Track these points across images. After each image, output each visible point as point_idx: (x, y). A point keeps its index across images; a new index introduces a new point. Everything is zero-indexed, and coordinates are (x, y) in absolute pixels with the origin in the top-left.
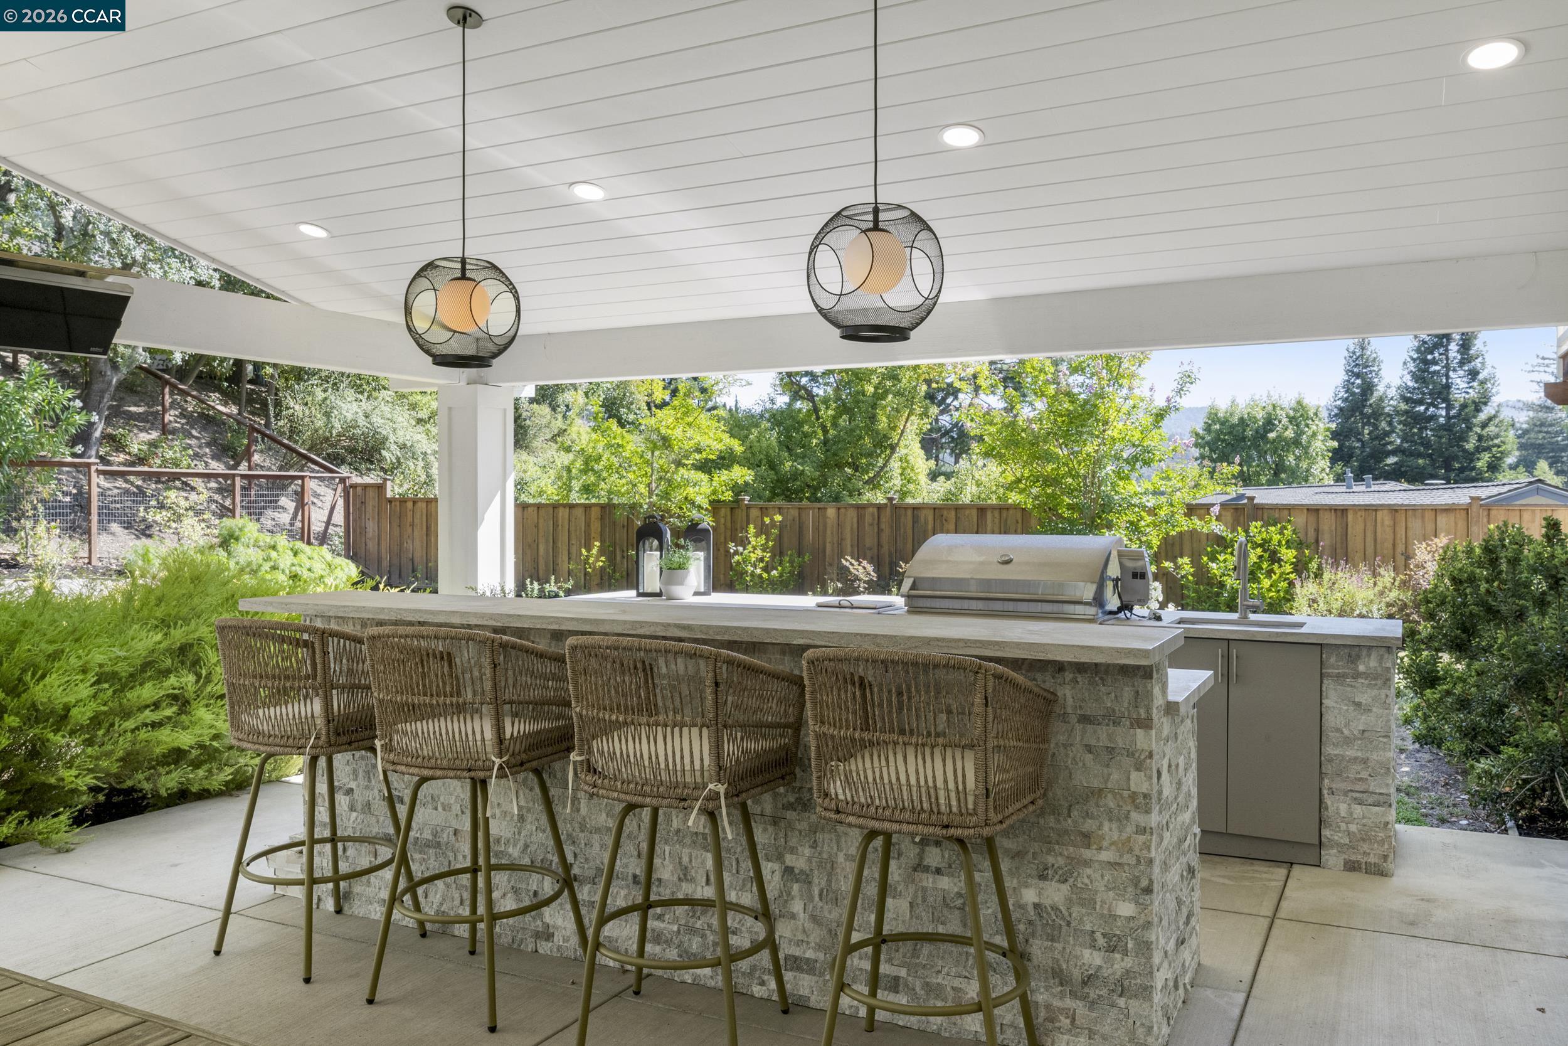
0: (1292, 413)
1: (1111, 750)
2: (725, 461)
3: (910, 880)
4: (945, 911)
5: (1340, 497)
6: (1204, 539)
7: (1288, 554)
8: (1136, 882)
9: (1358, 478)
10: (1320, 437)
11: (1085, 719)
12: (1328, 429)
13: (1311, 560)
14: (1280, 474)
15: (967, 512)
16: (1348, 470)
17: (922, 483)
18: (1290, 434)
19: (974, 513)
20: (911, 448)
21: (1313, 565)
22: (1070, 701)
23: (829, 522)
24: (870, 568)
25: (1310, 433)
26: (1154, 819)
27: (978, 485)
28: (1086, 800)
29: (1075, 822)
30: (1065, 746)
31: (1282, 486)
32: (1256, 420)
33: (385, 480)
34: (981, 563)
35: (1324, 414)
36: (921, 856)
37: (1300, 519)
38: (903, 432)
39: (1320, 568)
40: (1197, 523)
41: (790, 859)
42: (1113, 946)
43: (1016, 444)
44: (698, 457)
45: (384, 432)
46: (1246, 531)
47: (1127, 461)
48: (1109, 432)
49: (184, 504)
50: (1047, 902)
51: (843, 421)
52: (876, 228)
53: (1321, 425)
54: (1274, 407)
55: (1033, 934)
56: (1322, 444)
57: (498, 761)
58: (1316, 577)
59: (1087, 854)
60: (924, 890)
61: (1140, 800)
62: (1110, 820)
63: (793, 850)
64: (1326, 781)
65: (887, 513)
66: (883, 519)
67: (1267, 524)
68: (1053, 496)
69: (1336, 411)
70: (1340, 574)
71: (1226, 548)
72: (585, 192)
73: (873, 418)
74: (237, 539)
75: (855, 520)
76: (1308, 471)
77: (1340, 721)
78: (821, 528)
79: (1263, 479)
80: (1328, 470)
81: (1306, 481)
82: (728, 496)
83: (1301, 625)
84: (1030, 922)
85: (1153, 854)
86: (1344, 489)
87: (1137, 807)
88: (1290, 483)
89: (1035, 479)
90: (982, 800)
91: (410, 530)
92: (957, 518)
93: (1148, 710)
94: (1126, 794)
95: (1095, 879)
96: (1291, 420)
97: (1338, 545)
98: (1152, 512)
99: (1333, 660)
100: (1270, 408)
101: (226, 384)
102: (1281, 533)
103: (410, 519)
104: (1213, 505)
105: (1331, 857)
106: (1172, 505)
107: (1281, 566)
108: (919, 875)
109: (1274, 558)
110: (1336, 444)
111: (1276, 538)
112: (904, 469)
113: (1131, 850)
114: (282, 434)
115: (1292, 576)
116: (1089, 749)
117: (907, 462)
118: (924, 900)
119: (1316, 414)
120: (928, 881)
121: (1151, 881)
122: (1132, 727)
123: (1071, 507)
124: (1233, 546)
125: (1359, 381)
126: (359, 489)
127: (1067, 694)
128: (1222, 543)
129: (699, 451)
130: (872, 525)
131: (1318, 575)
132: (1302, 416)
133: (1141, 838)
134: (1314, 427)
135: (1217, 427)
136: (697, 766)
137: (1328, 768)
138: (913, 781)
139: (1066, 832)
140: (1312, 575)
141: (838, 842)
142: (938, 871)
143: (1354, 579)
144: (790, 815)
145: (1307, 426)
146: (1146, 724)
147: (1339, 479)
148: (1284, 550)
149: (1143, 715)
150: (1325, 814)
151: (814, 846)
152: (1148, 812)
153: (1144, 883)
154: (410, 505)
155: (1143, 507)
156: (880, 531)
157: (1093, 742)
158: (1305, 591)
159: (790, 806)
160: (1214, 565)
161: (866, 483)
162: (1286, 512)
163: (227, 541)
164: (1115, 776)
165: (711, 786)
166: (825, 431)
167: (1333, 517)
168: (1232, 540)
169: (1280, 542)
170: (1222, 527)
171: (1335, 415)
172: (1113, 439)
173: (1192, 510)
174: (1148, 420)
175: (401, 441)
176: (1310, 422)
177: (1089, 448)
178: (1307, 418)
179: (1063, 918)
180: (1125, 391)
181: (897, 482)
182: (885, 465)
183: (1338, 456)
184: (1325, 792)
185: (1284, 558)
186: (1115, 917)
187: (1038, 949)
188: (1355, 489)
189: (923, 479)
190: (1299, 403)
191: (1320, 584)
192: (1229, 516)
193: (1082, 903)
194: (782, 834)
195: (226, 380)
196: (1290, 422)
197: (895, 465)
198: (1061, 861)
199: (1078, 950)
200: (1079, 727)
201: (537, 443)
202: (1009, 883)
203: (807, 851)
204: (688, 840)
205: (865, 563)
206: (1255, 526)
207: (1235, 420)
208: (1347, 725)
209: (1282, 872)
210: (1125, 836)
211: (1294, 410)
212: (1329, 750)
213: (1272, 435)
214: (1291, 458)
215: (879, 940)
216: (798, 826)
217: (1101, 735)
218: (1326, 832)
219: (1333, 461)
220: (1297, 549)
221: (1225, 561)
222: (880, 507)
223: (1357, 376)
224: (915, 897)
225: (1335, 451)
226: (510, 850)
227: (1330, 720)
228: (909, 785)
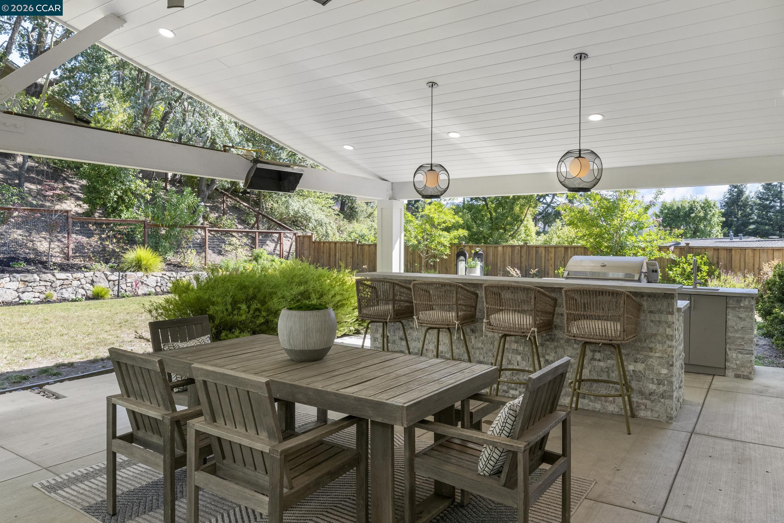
0: (703, 205)
1: (659, 322)
2: (456, 227)
3: (589, 363)
4: (602, 373)
5: (727, 243)
6: (666, 261)
7: (705, 268)
8: (668, 363)
9: (736, 235)
10: (716, 216)
11: (651, 312)
12: (721, 212)
13: (715, 271)
14: (696, 233)
15: (560, 249)
16: (731, 231)
17: (533, 236)
18: (702, 214)
19: (563, 249)
20: (529, 222)
21: (717, 273)
22: (646, 306)
23: (499, 253)
24: (518, 272)
25: (711, 214)
26: (674, 343)
27: (559, 238)
28: (651, 337)
29: (647, 344)
30: (644, 321)
31: (697, 238)
32: (684, 208)
33: (312, 234)
34: (594, 266)
35: (718, 205)
36: (593, 356)
37: (710, 253)
38: (526, 214)
39: (719, 274)
40: (663, 254)
41: (547, 357)
42: (660, 383)
43: (584, 221)
44: (444, 225)
45: (310, 215)
46: (686, 258)
47: (632, 228)
48: (625, 215)
49: (238, 243)
50: (637, 370)
51: (500, 210)
52: (580, 157)
53: (717, 210)
54: (694, 202)
55: (632, 380)
56: (717, 219)
57: (457, 323)
58: (718, 277)
59: (651, 354)
60: (594, 366)
61: (669, 337)
62: (659, 344)
63: (548, 354)
64: (728, 346)
65: (524, 250)
66: (523, 252)
67: (695, 255)
68: (599, 242)
69: (724, 204)
70: (729, 277)
71: (676, 265)
72: (452, 135)
73: (512, 209)
74: (260, 257)
75: (510, 252)
76: (710, 231)
77: (733, 324)
78: (495, 255)
79: (689, 235)
80: (720, 231)
81: (710, 236)
82: (456, 241)
83: (718, 290)
84: (631, 376)
85: (674, 354)
86: (729, 240)
87: (668, 339)
88: (702, 237)
89: (590, 235)
90: (622, 333)
91: (322, 254)
92: (555, 252)
93: (673, 309)
94: (665, 335)
95: (654, 362)
96: (702, 208)
97: (728, 264)
98: (644, 249)
99: (731, 302)
100: (692, 203)
101: (241, 194)
102: (702, 259)
103: (322, 250)
104: (670, 246)
105: (729, 373)
106: (652, 246)
107: (701, 273)
108: (592, 362)
109: (699, 270)
110: (724, 219)
111: (699, 261)
112: (525, 230)
113: (666, 353)
114: (268, 214)
115: (707, 277)
116: (652, 321)
117: (527, 227)
118: (594, 369)
119: (714, 205)
120: (596, 363)
121: (673, 362)
122: (667, 314)
123: (606, 247)
124: (679, 264)
125: (736, 190)
126: (301, 238)
127: (645, 304)
128: (674, 263)
129: (444, 222)
130: (518, 254)
131: (719, 277)
132: (707, 206)
133: (670, 349)
134: (714, 211)
135: (666, 211)
136: (528, 323)
137: (728, 341)
138: (600, 327)
139: (644, 347)
140: (716, 277)
141: (564, 352)
142: (599, 360)
143: (735, 279)
144: (548, 343)
145: (710, 211)
146: (672, 313)
147: (726, 235)
148: (703, 266)
149: (671, 310)
150: (727, 357)
151: (556, 353)
152: (672, 341)
153: (671, 363)
154: (322, 244)
155: (639, 247)
156: (521, 257)
157: (653, 319)
158: (712, 283)
159: (547, 340)
160: (671, 272)
161: (510, 236)
162: (704, 250)
163: (256, 258)
164: (661, 330)
165: (532, 329)
166: (491, 214)
167: (726, 253)
168: (679, 262)
169: (701, 263)
170: (675, 256)
171: (724, 206)
172: (626, 218)
173: (661, 249)
174: (641, 210)
175: (317, 219)
176: (711, 209)
177: (615, 222)
178: (710, 207)
179: (643, 374)
180: (631, 198)
181: (523, 236)
182: (518, 228)
183: (725, 225)
184: (727, 349)
185: (703, 270)
186: (661, 374)
187: (634, 384)
188: (734, 240)
189: (533, 234)
190: (706, 200)
191: (720, 281)
192: (677, 251)
193: (649, 370)
194: (544, 349)
195: (241, 193)
196: (702, 209)
197: (522, 228)
198: (642, 357)
199: (648, 385)
200: (648, 314)
201: (361, 218)
202: (625, 363)
203: (553, 355)
204: (511, 351)
205: (516, 270)
206: (690, 256)
207: (675, 208)
208: (736, 325)
209: (711, 377)
210: (664, 348)
211: (704, 203)
212: (729, 334)
213: (693, 215)
214: (702, 226)
215: (581, 381)
216: (550, 346)
217: (656, 317)
218: (728, 364)
219: (723, 227)
220: (709, 266)
221: (676, 271)
222: (521, 247)
223: (735, 187)
224: (591, 368)
225: (724, 223)
226: (446, 355)
227: (730, 323)
228: (599, 328)
